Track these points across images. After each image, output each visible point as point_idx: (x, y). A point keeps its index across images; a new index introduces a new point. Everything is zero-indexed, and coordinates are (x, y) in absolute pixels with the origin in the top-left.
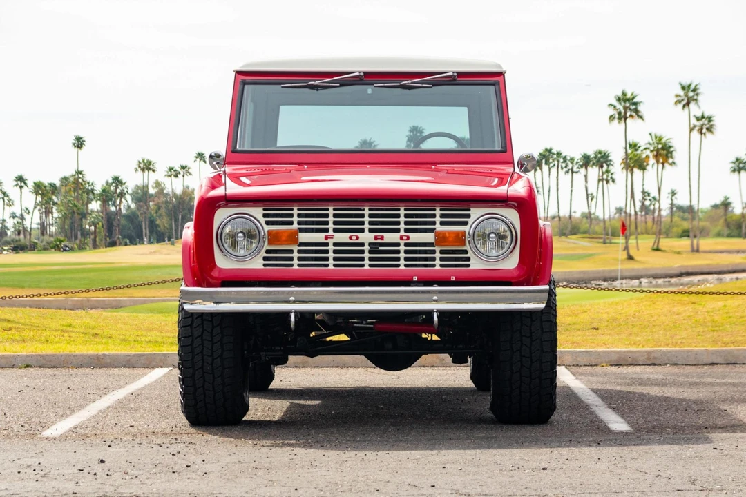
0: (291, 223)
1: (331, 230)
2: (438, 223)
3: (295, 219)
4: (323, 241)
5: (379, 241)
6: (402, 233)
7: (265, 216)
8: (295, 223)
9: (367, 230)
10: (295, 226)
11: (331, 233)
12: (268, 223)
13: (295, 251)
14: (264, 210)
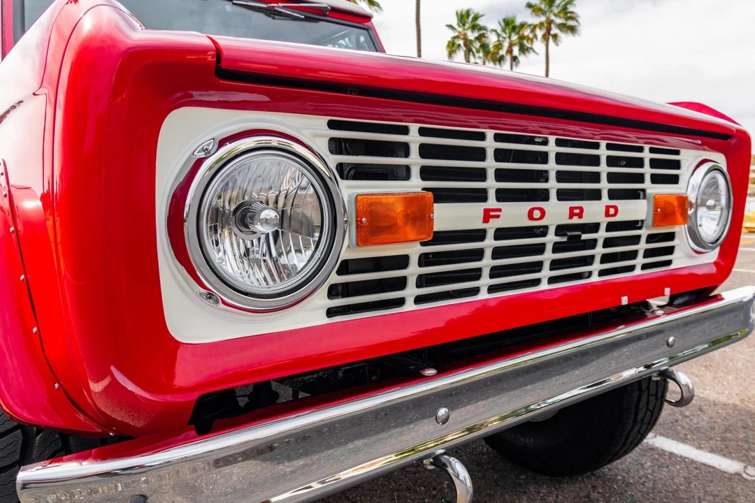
0: (404, 173)
1: (492, 194)
2: (648, 178)
3: (415, 161)
4: (479, 225)
5: (576, 220)
6: (605, 200)
7: (337, 146)
8: (415, 172)
9: (553, 194)
10: (416, 184)
11: (492, 202)
12: (345, 172)
13: (414, 260)
14: (332, 125)
